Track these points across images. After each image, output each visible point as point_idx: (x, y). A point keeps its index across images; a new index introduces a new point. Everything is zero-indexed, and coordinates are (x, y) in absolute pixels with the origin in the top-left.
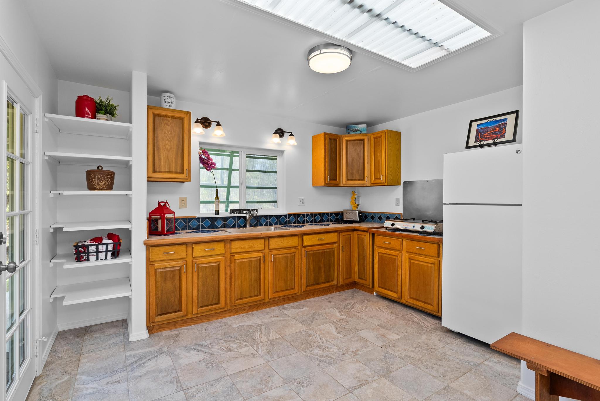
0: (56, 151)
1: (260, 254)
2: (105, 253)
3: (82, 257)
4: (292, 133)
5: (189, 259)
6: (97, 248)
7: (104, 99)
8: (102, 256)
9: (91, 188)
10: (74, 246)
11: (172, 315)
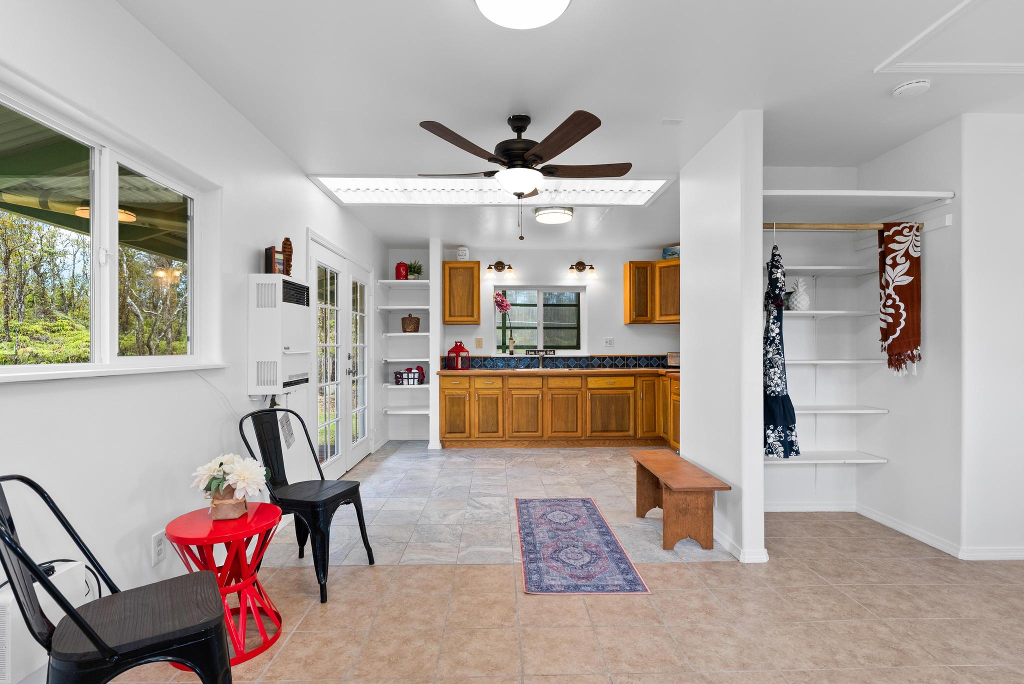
0: (388, 306)
1: (538, 392)
2: (413, 380)
3: (399, 381)
4: (592, 265)
5: (472, 390)
6: (408, 376)
7: (413, 263)
8: (411, 381)
9: (405, 331)
10: (395, 373)
11: (458, 435)
